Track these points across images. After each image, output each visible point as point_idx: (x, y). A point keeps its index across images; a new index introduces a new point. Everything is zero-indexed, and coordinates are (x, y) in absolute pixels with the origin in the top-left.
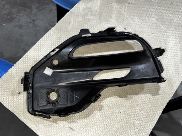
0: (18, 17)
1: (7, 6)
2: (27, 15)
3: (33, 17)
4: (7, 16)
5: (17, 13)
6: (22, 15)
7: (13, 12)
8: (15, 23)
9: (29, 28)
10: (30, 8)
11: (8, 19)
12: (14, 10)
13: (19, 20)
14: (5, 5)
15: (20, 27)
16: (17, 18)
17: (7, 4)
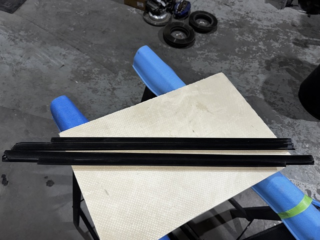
0: (97, 79)
1: (89, 63)
2: (109, 80)
3: (115, 85)
4: (84, 73)
5: (97, 74)
6: (103, 78)
7: (93, 71)
8: (90, 85)
9: (105, 95)
10: (116, 73)
11: (84, 77)
12: (96, 69)
13: (97, 82)
14: (87, 60)
15: (95, 91)
16: (95, 79)
17: (90, 60)
